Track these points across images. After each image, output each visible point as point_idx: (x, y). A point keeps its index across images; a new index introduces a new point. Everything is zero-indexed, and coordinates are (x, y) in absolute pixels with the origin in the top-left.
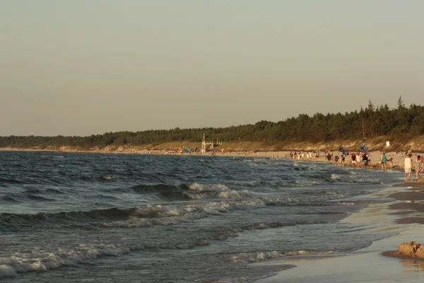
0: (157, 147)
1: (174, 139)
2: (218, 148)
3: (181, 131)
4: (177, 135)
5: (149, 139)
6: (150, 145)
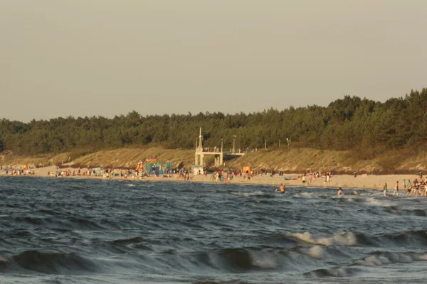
0: (80, 160)
1: (126, 141)
2: (234, 164)
3: (142, 121)
4: (134, 129)
5: (61, 141)
6: (63, 156)
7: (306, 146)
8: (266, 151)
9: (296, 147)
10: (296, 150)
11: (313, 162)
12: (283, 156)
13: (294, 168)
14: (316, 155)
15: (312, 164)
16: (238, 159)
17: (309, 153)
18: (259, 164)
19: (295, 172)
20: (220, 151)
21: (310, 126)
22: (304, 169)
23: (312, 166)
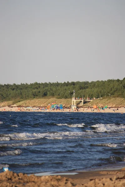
6: (11, 102)
7: (118, 97)
8: (101, 99)
9: (113, 97)
10: (114, 98)
11: (121, 103)
12: (109, 101)
13: (114, 106)
14: (122, 101)
15: (121, 104)
16: (90, 102)
17: (120, 100)
18: (99, 104)
19: (115, 107)
20: (82, 99)
21: (118, 89)
22: (118, 106)
23: (121, 105)
